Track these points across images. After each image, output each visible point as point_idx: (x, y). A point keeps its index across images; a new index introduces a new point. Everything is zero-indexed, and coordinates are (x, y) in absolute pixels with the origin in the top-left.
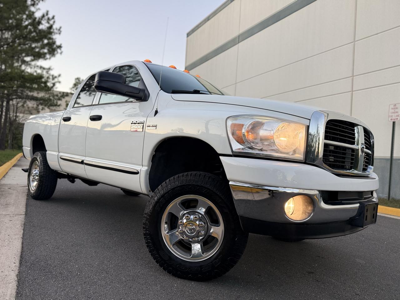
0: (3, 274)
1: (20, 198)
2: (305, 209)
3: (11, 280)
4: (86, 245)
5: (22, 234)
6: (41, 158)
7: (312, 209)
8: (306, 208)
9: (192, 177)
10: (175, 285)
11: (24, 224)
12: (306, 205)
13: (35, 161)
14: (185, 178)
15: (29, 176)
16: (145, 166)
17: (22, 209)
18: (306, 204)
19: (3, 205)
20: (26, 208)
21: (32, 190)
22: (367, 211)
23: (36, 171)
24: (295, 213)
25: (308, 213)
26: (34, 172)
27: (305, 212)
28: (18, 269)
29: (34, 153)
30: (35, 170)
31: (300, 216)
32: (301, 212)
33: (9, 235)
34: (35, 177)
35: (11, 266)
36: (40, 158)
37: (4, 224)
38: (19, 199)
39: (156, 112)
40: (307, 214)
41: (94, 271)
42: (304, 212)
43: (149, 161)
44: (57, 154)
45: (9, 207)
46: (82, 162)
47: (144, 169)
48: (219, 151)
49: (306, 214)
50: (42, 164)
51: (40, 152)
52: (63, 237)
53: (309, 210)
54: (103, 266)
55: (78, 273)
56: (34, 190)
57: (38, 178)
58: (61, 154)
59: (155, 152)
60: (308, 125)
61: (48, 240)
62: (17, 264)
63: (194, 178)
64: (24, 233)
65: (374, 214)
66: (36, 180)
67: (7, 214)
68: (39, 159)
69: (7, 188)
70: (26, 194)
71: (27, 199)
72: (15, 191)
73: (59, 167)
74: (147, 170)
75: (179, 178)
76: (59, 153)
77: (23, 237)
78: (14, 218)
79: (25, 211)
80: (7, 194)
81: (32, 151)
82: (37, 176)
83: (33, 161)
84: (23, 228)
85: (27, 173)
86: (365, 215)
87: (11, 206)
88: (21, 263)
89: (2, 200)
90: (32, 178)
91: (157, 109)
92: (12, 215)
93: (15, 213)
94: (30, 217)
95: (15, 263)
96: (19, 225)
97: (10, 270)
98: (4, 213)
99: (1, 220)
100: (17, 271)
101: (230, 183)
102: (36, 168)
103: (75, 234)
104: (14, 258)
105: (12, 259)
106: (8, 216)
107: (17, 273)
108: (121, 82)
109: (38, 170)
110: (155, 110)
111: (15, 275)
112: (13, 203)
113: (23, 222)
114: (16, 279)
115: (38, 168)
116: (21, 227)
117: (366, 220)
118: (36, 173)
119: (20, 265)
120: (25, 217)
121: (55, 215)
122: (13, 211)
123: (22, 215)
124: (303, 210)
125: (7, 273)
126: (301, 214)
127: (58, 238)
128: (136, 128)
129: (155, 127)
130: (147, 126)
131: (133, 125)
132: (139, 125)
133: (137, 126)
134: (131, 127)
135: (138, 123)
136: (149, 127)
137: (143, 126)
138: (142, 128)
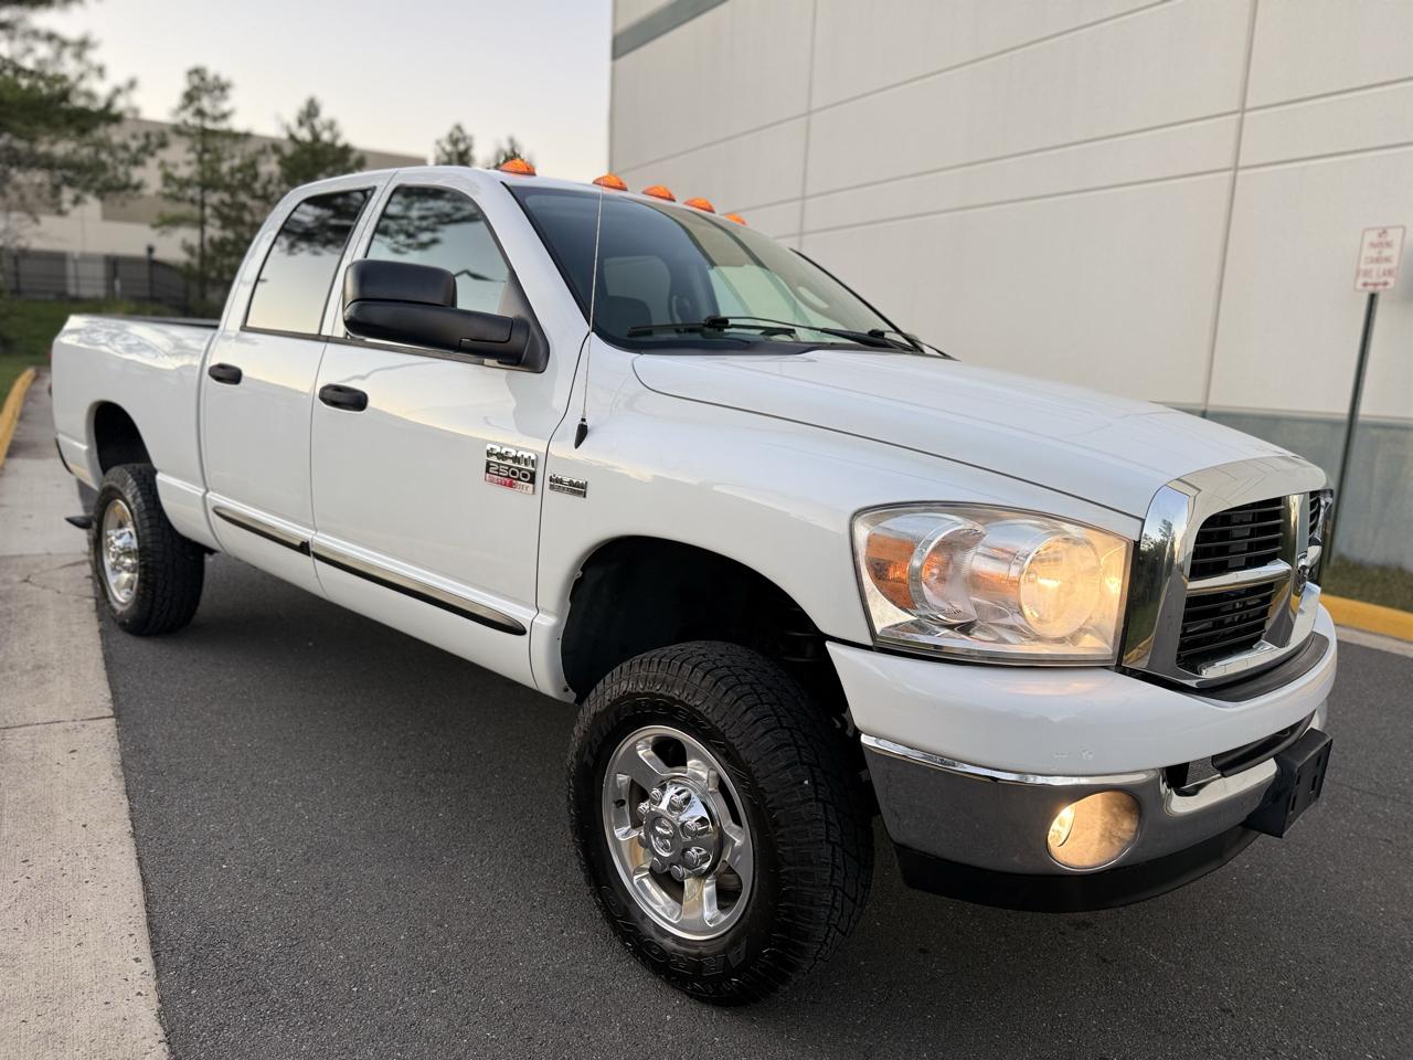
0: (113, 1014)
1: (75, 628)
2: (1109, 827)
3: (145, 1038)
4: (352, 854)
5: (127, 816)
6: (137, 493)
7: (1134, 827)
8: (1113, 821)
11: (123, 764)
12: (1114, 815)
13: (114, 499)
15: (98, 544)
16: (547, 612)
17: (97, 692)
18: (1115, 810)
19: (27, 672)
20: (111, 679)
21: (116, 601)
22: (1298, 783)
23: (122, 538)
24: (1076, 837)
25: (1121, 840)
26: (119, 543)
27: (1111, 836)
28: (154, 984)
29: (105, 468)
30: (118, 533)
31: (1094, 849)
32: (1097, 833)
33: (84, 826)
34: (122, 559)
35: (130, 976)
37: (55, 768)
38: (73, 634)
39: (583, 432)
40: (1117, 843)
42: (1108, 835)
43: (562, 599)
44: (200, 495)
45: (49, 681)
46: (304, 548)
47: (545, 621)
48: (825, 625)
49: (1112, 843)
50: (145, 516)
51: (131, 465)
52: (268, 820)
53: (1124, 831)
54: (425, 948)
55: (351, 989)
56: (122, 604)
57: (133, 565)
58: (216, 498)
59: (583, 569)
60: (1137, 540)
61: (220, 838)
62: (148, 965)
64: (132, 809)
65: (1315, 778)
66: (127, 569)
67: (50, 720)
69: (16, 578)
70: (94, 607)
71: (101, 631)
72: (48, 593)
73: (208, 532)
74: (555, 628)
76: (207, 491)
78: (81, 736)
79: (110, 697)
80: (26, 611)
81: (95, 455)
82: (128, 553)
83: (108, 496)
84: (122, 787)
86: (1293, 796)
87: (54, 672)
88: (156, 956)
89: (16, 644)
90: (113, 560)
91: (583, 420)
92: (70, 725)
93: (76, 710)
94: (135, 724)
95: (137, 960)
96: (109, 772)
97: (132, 995)
98: (40, 713)
99: (39, 751)
100: (153, 997)
101: (864, 739)
102: (121, 526)
103: (303, 800)
104: (131, 935)
105: (125, 941)
106: (56, 726)
107: (157, 1006)
108: (439, 301)
109: (130, 533)
110: (579, 422)
111: (152, 1015)
112: (57, 656)
113: (118, 757)
114: (160, 1031)
115: (130, 523)
116: (115, 782)
117: (1293, 809)
118: (124, 544)
119: (157, 964)
120: (117, 726)
121: (215, 707)
122: (68, 700)
123: (103, 718)
124: (1105, 829)
125: (123, 1010)
126: (1096, 842)
127: (250, 825)
128: (508, 477)
129: (579, 489)
130: (551, 480)
131: (494, 459)
132: (520, 470)
133: (510, 467)
134: (488, 465)
135: (516, 459)
136: (556, 483)
137: (533, 475)
138: (532, 481)
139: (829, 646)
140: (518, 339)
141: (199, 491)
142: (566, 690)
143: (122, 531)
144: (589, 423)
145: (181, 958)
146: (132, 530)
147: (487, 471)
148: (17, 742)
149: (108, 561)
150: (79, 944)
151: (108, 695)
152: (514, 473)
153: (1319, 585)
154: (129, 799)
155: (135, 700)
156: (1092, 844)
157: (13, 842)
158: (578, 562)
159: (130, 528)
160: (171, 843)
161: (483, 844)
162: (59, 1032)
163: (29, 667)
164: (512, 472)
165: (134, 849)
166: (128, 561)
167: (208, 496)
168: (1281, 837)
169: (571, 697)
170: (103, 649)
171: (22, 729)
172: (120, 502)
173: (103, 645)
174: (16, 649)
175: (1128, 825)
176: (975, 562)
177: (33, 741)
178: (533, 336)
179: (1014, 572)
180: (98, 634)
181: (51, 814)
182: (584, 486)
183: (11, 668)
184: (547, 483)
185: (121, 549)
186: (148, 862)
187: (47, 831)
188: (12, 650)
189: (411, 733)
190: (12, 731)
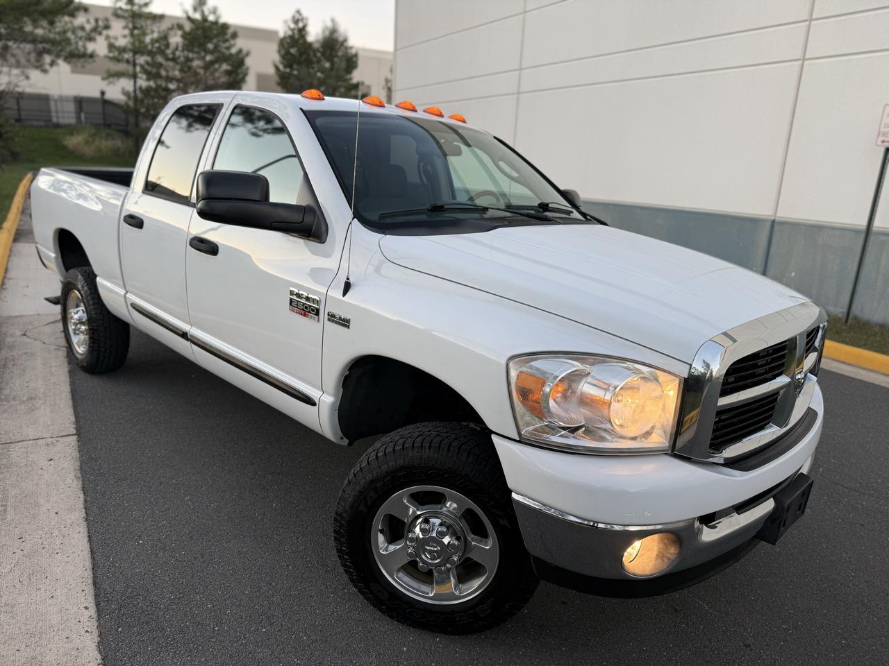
0: (71, 646)
1: (54, 369)
2: (662, 551)
3: (89, 662)
5: (82, 506)
6: (86, 288)
7: (677, 552)
8: (665, 547)
9: (432, 451)
10: (405, 649)
11: (81, 468)
12: (665, 544)
13: (72, 289)
14: (418, 452)
15: (65, 318)
16: (328, 394)
17: (66, 417)
18: (666, 541)
19: (24, 402)
20: (75, 407)
21: (78, 353)
22: (788, 511)
23: (78, 314)
24: (642, 555)
25: (668, 559)
26: (76, 317)
27: (663, 556)
28: (96, 624)
29: (67, 269)
30: (75, 311)
31: (653, 562)
32: (654, 554)
33: (57, 513)
34: (79, 326)
35: (82, 620)
36: (83, 287)
37: (40, 472)
38: (52, 374)
39: (347, 287)
40: (666, 561)
41: (244, 617)
42: (661, 556)
43: (337, 387)
44: (123, 294)
45: (38, 409)
46: (185, 336)
47: (327, 399)
48: (491, 425)
49: (663, 561)
50: (91, 302)
51: (80, 269)
52: (168, 509)
53: (671, 554)
54: (260, 599)
55: (214, 628)
56: (81, 354)
57: (86, 329)
58: (132, 298)
59: (350, 370)
60: (686, 377)
61: (139, 522)
62: (92, 611)
63: (436, 455)
64: (86, 501)
65: (800, 504)
66: (82, 332)
67: (37, 436)
68: (83, 290)
69: (19, 333)
71: (70, 372)
72: (38, 343)
74: (333, 404)
75: (405, 452)
76: (127, 292)
77: (87, 515)
78: (56, 449)
79: (74, 420)
80: (24, 357)
81: (60, 260)
82: (82, 323)
83: (68, 288)
84: (80, 486)
85: (58, 308)
86: (783, 520)
87: (40, 402)
88: (98, 605)
89: (17, 382)
90: (73, 327)
91: (348, 279)
92: (50, 440)
93: (53, 430)
94: (90, 439)
95: (86, 608)
96: (72, 475)
97: (82, 632)
98: (31, 432)
99: (29, 459)
100: (96, 633)
101: (514, 495)
102: (77, 306)
103: (190, 494)
104: (83, 591)
105: (79, 595)
106: (41, 442)
107: (97, 639)
108: (257, 198)
109: (83, 310)
110: (345, 279)
111: (94, 646)
112: (42, 390)
113: (78, 464)
114: (99, 657)
115: (82, 304)
116: (76, 482)
117: (784, 526)
118: (79, 317)
119: (98, 610)
120: (78, 441)
121: (138, 427)
122: (49, 423)
123: (69, 435)
124: (660, 552)
125: (77, 643)
126: (654, 559)
127: (157, 512)
128: (303, 310)
129: (345, 323)
130: (328, 315)
131: (294, 297)
132: (310, 306)
133: (304, 304)
134: (291, 300)
135: (307, 299)
136: (332, 317)
137: (318, 310)
138: (317, 314)
139: (494, 437)
140: (308, 219)
141: (122, 292)
142: (342, 438)
143: (78, 309)
144: (351, 281)
145: (113, 606)
146: (83, 308)
147: (291, 304)
148: (16, 452)
149: (71, 328)
150: (52, 597)
151: (73, 419)
152: (306, 308)
153: (815, 375)
154: (84, 494)
155: (89, 422)
156: (651, 561)
157: (13, 525)
158: (347, 366)
159: (82, 308)
160: (109, 525)
161: (299, 526)
162: (39, 657)
163: (25, 399)
164: (305, 307)
165: (86, 529)
166: (83, 328)
167: (128, 295)
168: (775, 544)
169: (346, 442)
170: (70, 385)
171: (20, 444)
172: (76, 291)
173: (70, 382)
174: (17, 385)
175: (673, 551)
176: (586, 388)
177: (26, 452)
178: (318, 218)
179: (608, 396)
180: (67, 374)
181: (37, 505)
182: (348, 321)
183: (14, 399)
184: (326, 317)
185: (78, 320)
186: (94, 539)
187: (34, 517)
188: (15, 386)
189: (259, 446)
190: (14, 445)
